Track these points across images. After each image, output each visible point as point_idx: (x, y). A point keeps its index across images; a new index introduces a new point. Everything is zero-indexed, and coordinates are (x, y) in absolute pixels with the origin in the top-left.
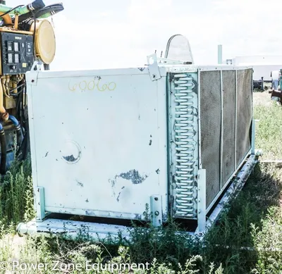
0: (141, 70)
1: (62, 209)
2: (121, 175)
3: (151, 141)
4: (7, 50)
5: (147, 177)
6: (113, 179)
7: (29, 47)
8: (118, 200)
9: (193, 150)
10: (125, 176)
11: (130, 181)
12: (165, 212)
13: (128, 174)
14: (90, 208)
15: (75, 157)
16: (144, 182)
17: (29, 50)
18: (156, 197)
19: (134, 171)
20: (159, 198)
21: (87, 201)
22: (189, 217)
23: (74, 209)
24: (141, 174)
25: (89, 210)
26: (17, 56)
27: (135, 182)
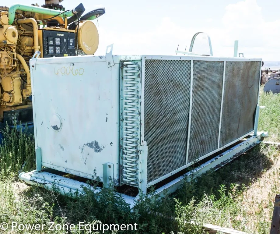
0: (101, 58)
1: (51, 165)
2: (87, 144)
3: (107, 118)
4: (48, 44)
5: (104, 147)
6: (82, 146)
7: (71, 41)
8: (85, 164)
9: (138, 128)
10: (90, 145)
11: (93, 150)
12: (116, 178)
13: (92, 144)
14: (68, 167)
15: (59, 127)
16: (102, 152)
17: (71, 44)
18: (110, 164)
19: (96, 142)
20: (112, 166)
21: (66, 162)
22: (132, 184)
23: (58, 167)
24: (100, 145)
25: (67, 169)
26: (57, 48)
27: (96, 151)
